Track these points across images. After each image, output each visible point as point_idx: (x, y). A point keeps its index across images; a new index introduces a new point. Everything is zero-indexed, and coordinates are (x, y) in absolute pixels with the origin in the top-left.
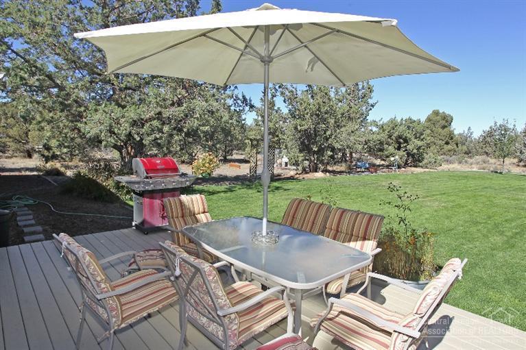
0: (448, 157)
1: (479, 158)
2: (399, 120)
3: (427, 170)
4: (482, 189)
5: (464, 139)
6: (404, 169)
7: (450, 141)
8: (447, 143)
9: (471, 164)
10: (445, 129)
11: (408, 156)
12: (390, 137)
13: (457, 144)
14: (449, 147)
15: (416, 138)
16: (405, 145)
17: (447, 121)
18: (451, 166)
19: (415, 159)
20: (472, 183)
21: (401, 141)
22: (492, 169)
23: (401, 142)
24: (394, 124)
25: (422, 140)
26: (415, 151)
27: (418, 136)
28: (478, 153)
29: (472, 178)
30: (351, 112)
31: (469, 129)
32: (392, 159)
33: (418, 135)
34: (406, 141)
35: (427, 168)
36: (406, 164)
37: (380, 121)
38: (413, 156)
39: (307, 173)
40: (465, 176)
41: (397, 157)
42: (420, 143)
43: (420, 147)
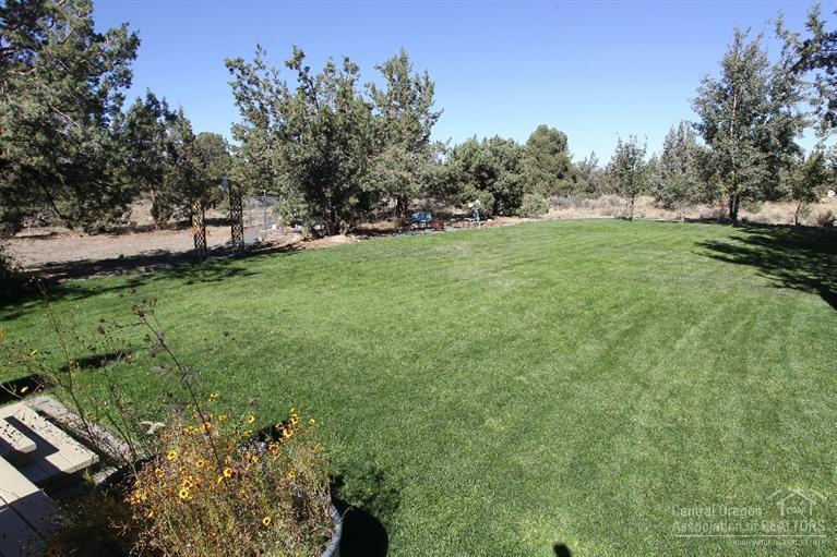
0: (562, 199)
1: (606, 197)
2: (480, 141)
3: (525, 220)
4: (597, 246)
5: (586, 170)
6: (490, 220)
7: (565, 174)
8: (560, 177)
9: (594, 207)
10: (556, 155)
11: (498, 200)
12: (467, 168)
13: (574, 178)
14: (563, 182)
15: (508, 169)
16: (490, 181)
17: (559, 142)
18: (564, 213)
19: (507, 203)
20: (585, 239)
21: (485, 174)
22: (619, 214)
23: (484, 176)
24: (472, 149)
25: (517, 172)
26: (507, 191)
27: (512, 166)
28: (606, 191)
29: (589, 231)
30: (391, 126)
31: (593, 154)
32: (471, 205)
33: (511, 164)
34: (492, 174)
35: (526, 216)
36: (496, 212)
37: (448, 142)
38: (505, 198)
39: (318, 237)
40: (578, 227)
41: (477, 201)
42: (514, 178)
43: (514, 184)
